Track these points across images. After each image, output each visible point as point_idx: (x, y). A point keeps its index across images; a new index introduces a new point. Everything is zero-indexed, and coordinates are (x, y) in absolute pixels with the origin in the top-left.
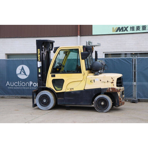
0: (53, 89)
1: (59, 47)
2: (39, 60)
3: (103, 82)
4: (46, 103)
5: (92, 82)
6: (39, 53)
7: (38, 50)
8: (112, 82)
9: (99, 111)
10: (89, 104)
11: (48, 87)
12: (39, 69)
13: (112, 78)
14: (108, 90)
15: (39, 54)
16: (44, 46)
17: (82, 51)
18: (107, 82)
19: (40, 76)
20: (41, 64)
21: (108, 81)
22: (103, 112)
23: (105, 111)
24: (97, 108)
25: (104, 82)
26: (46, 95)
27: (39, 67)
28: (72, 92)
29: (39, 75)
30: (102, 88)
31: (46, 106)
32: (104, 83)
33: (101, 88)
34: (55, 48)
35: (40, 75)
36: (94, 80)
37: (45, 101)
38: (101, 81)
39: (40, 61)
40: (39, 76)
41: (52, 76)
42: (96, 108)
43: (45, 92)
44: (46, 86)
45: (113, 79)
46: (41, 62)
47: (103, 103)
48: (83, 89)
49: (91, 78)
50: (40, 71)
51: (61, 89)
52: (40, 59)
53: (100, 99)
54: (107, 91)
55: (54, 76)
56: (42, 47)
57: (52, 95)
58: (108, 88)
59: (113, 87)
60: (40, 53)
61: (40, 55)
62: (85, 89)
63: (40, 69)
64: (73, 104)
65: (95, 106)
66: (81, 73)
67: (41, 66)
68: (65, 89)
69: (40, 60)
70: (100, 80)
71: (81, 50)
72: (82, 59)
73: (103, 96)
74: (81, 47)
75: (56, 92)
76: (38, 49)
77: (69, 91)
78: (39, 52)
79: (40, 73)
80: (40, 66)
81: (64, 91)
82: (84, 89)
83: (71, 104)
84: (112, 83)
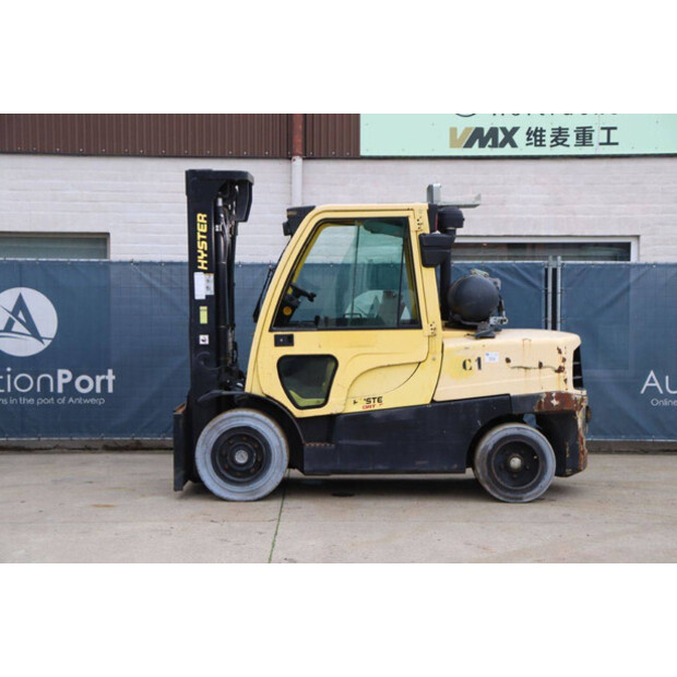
0: (283, 402)
1: (312, 208)
2: (202, 267)
3: (519, 367)
4: (249, 470)
5: (468, 367)
6: (205, 230)
7: (199, 220)
8: (560, 367)
9: (501, 498)
10: (455, 466)
11: (256, 391)
12: (201, 308)
13: (560, 352)
14: (541, 402)
15: (204, 237)
16: (224, 201)
17: (426, 230)
18: (537, 366)
19: (204, 339)
20: (212, 285)
21: (541, 365)
22: (521, 499)
23: (528, 494)
24: (495, 481)
25: (526, 368)
26: (248, 428)
27: (204, 298)
28: (376, 415)
29: (202, 337)
30: (514, 393)
31: (249, 483)
32: (523, 370)
33: (512, 394)
34: (294, 213)
35: (207, 337)
36: (479, 360)
37: (241, 458)
38: (512, 364)
39: (205, 272)
40: (201, 343)
41: (278, 342)
42: (488, 483)
43: (243, 416)
44: (247, 390)
45: (563, 355)
46: (212, 277)
47: (516, 462)
48: (426, 400)
49: (467, 348)
50: (204, 319)
51: (322, 400)
52: (205, 259)
53: (508, 441)
54: (539, 407)
55: (289, 341)
56: (216, 202)
57: (277, 430)
58: (545, 396)
59: (563, 389)
60: (208, 233)
61: (208, 240)
62: (437, 398)
63: (205, 308)
64: (380, 467)
65: (486, 474)
66: (420, 327)
67: (211, 292)
68: (343, 399)
69: (205, 265)
70: (508, 360)
71: (420, 225)
72: (425, 264)
73: (518, 428)
74: (421, 211)
75: (298, 413)
76: (199, 215)
77: (359, 408)
78: (202, 229)
79: (203, 325)
80: (207, 296)
81: (339, 411)
82: (433, 401)
83: (371, 468)
84: (560, 370)
